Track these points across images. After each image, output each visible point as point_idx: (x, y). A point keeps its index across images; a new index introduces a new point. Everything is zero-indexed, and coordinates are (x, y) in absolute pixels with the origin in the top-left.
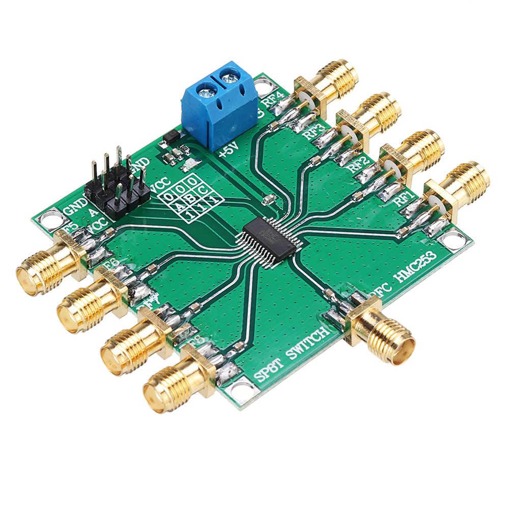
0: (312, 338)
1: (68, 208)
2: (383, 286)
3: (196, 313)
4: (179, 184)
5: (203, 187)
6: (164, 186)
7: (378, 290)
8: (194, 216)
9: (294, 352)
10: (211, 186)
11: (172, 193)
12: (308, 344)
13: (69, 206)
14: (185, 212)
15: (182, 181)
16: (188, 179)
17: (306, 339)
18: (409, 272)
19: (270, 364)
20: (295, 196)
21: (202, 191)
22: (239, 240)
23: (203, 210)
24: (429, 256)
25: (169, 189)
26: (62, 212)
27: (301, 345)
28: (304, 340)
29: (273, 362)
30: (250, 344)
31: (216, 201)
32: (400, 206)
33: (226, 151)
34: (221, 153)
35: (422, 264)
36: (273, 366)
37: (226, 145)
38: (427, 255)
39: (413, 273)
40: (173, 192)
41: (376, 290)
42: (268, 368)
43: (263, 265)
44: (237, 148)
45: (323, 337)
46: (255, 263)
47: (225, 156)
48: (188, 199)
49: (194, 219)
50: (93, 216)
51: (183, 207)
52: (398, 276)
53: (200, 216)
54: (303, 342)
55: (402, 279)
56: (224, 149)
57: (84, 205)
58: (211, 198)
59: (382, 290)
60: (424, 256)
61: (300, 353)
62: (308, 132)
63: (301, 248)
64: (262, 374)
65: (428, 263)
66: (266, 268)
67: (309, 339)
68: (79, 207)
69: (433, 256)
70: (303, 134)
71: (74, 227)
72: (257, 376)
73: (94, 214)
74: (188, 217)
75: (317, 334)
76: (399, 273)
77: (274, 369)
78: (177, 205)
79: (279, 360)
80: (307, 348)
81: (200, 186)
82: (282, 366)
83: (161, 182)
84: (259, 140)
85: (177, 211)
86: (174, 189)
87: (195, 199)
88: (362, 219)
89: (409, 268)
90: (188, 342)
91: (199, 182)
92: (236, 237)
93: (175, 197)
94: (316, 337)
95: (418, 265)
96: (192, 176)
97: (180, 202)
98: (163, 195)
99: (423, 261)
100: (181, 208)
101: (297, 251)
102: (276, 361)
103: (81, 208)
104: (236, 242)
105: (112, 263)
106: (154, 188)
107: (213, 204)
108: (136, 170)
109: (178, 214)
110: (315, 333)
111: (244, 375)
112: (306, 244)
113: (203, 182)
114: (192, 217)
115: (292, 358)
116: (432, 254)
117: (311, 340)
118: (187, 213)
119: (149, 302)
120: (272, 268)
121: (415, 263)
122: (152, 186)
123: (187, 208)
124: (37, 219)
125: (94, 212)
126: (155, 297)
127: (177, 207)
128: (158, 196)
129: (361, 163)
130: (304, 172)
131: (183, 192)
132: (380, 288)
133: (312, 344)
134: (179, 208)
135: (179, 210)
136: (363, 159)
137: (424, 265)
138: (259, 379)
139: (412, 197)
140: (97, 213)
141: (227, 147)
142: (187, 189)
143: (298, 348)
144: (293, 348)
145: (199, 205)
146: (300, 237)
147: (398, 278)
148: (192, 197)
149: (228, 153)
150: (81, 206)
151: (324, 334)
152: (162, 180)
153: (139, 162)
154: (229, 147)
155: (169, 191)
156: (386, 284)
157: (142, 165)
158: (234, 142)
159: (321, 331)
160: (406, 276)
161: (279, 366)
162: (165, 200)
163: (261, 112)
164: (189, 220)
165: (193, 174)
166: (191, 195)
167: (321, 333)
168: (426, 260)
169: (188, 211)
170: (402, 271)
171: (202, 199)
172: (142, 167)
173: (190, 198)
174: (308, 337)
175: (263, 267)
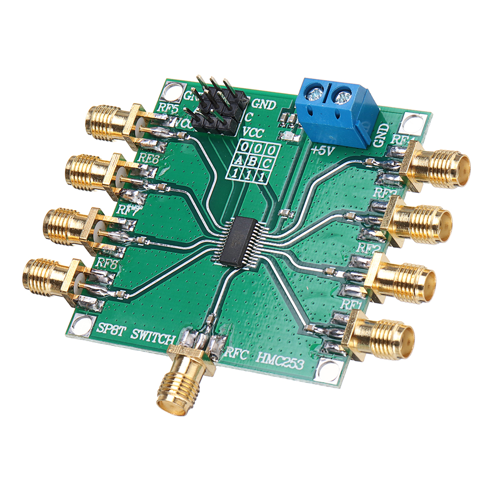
0: (160, 336)
2: (244, 351)
3: (139, 244)
4: (263, 144)
5: (270, 161)
6: (254, 135)
7: (237, 351)
8: (235, 177)
9: (139, 334)
10: (275, 166)
11: (250, 146)
12: (152, 338)
14: (236, 168)
15: (267, 143)
16: (273, 145)
17: (157, 334)
18: (271, 361)
19: (117, 326)
21: (265, 164)
22: (229, 222)
23: (246, 178)
24: (299, 364)
25: (254, 141)
26: (185, 92)
27: (149, 334)
28: (154, 333)
29: (121, 327)
30: (130, 300)
31: (261, 180)
33: (321, 149)
34: (316, 147)
35: (286, 364)
36: (117, 330)
37: (328, 145)
38: (298, 362)
39: (273, 364)
40: (252, 145)
41: (237, 349)
42: (113, 328)
43: (214, 256)
44: (329, 153)
45: (166, 344)
46: (213, 249)
47: (314, 153)
48: (251, 161)
49: (233, 178)
51: (240, 163)
52: (263, 355)
53: (239, 180)
54: (152, 334)
55: (261, 359)
56: (323, 146)
58: (263, 174)
59: (240, 353)
60: (296, 359)
61: (140, 339)
62: (382, 190)
63: (248, 269)
64: (105, 328)
65: (290, 367)
66: (213, 259)
67: (158, 335)
69: (299, 366)
71: (175, 110)
72: (101, 325)
74: (232, 173)
75: (166, 337)
76: (266, 354)
77: (114, 332)
78: (240, 157)
79: (125, 330)
80: (148, 340)
81: (270, 158)
82: (120, 335)
83: (257, 131)
84: (349, 163)
86: (256, 143)
87: (254, 164)
88: (308, 291)
89: (276, 357)
91: (274, 155)
93: (247, 151)
94: (163, 339)
95: (283, 362)
96: (278, 146)
97: (244, 157)
98: (244, 141)
100: (238, 163)
101: (244, 269)
102: (123, 327)
104: (227, 222)
105: (154, 159)
106: (248, 131)
107: (257, 179)
108: (259, 106)
109: (231, 165)
111: (98, 316)
112: (256, 270)
113: (275, 158)
114: (234, 176)
115: (132, 337)
116: (302, 364)
117: (158, 337)
118: (236, 170)
119: (130, 208)
120: (215, 263)
121: (284, 359)
122: (249, 128)
123: (242, 166)
124: (168, 82)
127: (238, 159)
128: (241, 139)
129: (372, 250)
130: (334, 216)
131: (256, 152)
132: (241, 350)
133: (154, 341)
134: (237, 161)
135: (236, 163)
137: (287, 366)
138: (99, 328)
141: (325, 147)
142: (261, 153)
143: (144, 334)
144: (142, 331)
145: (249, 172)
146: (260, 261)
147: (259, 357)
148: (255, 162)
149: (319, 152)
151: (169, 342)
152: (260, 130)
153: (269, 102)
154: (326, 149)
155: (252, 142)
156: (248, 352)
157: (267, 107)
158: (333, 148)
159: (171, 338)
160: (265, 361)
161: (119, 333)
162: (240, 147)
163: (383, 142)
164: (230, 175)
165: (280, 145)
166: (256, 159)
167: (168, 340)
168: (293, 365)
169: (238, 169)
170: (269, 355)
171: (258, 169)
172: (265, 108)
173: (253, 161)
174: (159, 334)
175: (212, 257)
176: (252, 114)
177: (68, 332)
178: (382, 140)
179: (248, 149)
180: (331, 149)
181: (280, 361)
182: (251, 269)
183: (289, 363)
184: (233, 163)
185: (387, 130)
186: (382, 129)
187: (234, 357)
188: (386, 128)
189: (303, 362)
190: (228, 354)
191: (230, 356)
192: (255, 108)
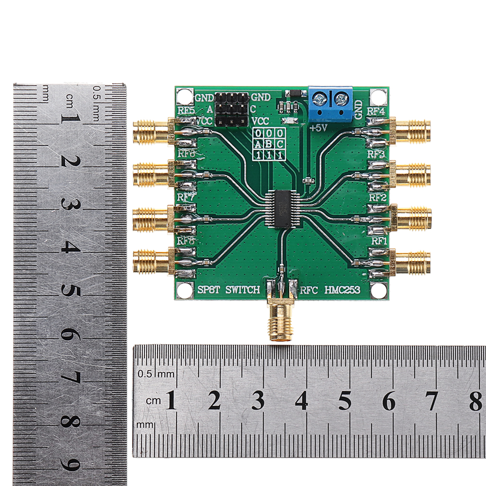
0: (248, 288)
1: (200, 95)
2: (314, 287)
4: (271, 129)
5: (282, 142)
6: (262, 123)
7: (309, 288)
8: (260, 158)
9: (232, 289)
10: (287, 145)
11: (262, 132)
12: (242, 290)
13: (202, 95)
14: (258, 151)
15: (275, 128)
16: (279, 129)
17: (245, 287)
18: (336, 291)
19: (213, 286)
20: (325, 190)
21: (279, 145)
22: (268, 194)
23: (268, 158)
24: (356, 289)
25: (263, 128)
26: (194, 95)
27: (239, 288)
28: (243, 287)
29: (216, 286)
30: (214, 266)
31: (280, 158)
32: (373, 244)
33: (317, 127)
34: (313, 126)
35: (347, 291)
36: (213, 289)
37: (321, 123)
38: (355, 288)
39: (338, 293)
40: (264, 131)
41: (308, 287)
42: (209, 288)
43: (266, 221)
44: (325, 130)
45: (255, 293)
46: (263, 216)
47: (313, 130)
48: (267, 144)
49: (258, 159)
50: (208, 112)
51: (260, 147)
52: (328, 288)
53: (263, 160)
54: (241, 288)
55: (328, 291)
56: (317, 125)
57: (209, 101)
58: (280, 153)
59: (311, 290)
60: (353, 287)
61: (234, 293)
62: (373, 152)
63: (295, 227)
64: (203, 289)
65: (351, 293)
66: (266, 224)
68: (206, 99)
69: (357, 291)
70: (369, 151)
71: (192, 111)
72: (200, 288)
73: (210, 112)
74: (256, 155)
76: (330, 287)
77: (212, 291)
79: (219, 288)
80: (240, 292)
81: (281, 140)
82: (217, 292)
84: (341, 134)
85: (254, 147)
86: (266, 130)
87: (271, 146)
88: (345, 235)
89: (339, 288)
90: (185, 238)
91: (283, 137)
92: (269, 191)
93: (262, 136)
94: (251, 290)
95: (345, 290)
96: (284, 129)
97: (261, 141)
98: (256, 129)
99: (350, 289)
100: (258, 147)
101: (292, 228)
102: (217, 287)
103: (206, 101)
104: (266, 194)
106: (256, 120)
107: (277, 158)
108: (258, 99)
109: (253, 149)
110: (252, 287)
111: (194, 282)
112: (301, 226)
113: (285, 138)
114: (259, 158)
115: (227, 292)
116: (358, 289)
117: (246, 290)
118: (258, 153)
119: (187, 195)
120: (269, 227)
121: (344, 288)
122: (256, 118)
123: (262, 149)
124: (178, 89)
125: (211, 110)
126: (193, 195)
128: (253, 128)
129: (381, 198)
130: (345, 177)
131: (268, 136)
132: (311, 287)
133: (245, 293)
134: (257, 145)
135: (256, 147)
136: (384, 196)
137: (348, 293)
138: (199, 290)
139: (385, 244)
140: (212, 112)
142: (272, 136)
143: (235, 289)
144: (233, 287)
145: (269, 153)
146: (302, 219)
147: (326, 290)
148: (270, 144)
149: (317, 130)
150: (208, 100)
151: (257, 291)
152: (265, 118)
153: (264, 95)
154: (321, 126)
155: (263, 129)
156: (317, 288)
157: (264, 99)
158: (326, 125)
159: (257, 288)
160: (332, 292)
161: (216, 291)
162: (255, 134)
163: (361, 115)
164: (255, 158)
165: (285, 128)
166: (271, 142)
167: (255, 290)
168: (352, 291)
169: (260, 152)
170: (333, 287)
171: (274, 149)
172: (263, 100)
173: (269, 144)
174: (247, 287)
175: (265, 223)
176: (255, 107)
177: (176, 297)
178: (360, 113)
179: (262, 135)
180: (325, 126)
181: (342, 290)
182: (297, 227)
183: (349, 290)
184: (254, 148)
185: (361, 105)
186: (358, 105)
187: (308, 293)
188: (360, 103)
189: (359, 288)
190: (303, 292)
191: (305, 293)
192: (255, 101)
